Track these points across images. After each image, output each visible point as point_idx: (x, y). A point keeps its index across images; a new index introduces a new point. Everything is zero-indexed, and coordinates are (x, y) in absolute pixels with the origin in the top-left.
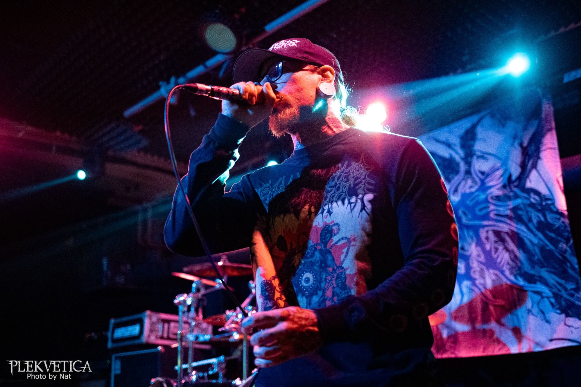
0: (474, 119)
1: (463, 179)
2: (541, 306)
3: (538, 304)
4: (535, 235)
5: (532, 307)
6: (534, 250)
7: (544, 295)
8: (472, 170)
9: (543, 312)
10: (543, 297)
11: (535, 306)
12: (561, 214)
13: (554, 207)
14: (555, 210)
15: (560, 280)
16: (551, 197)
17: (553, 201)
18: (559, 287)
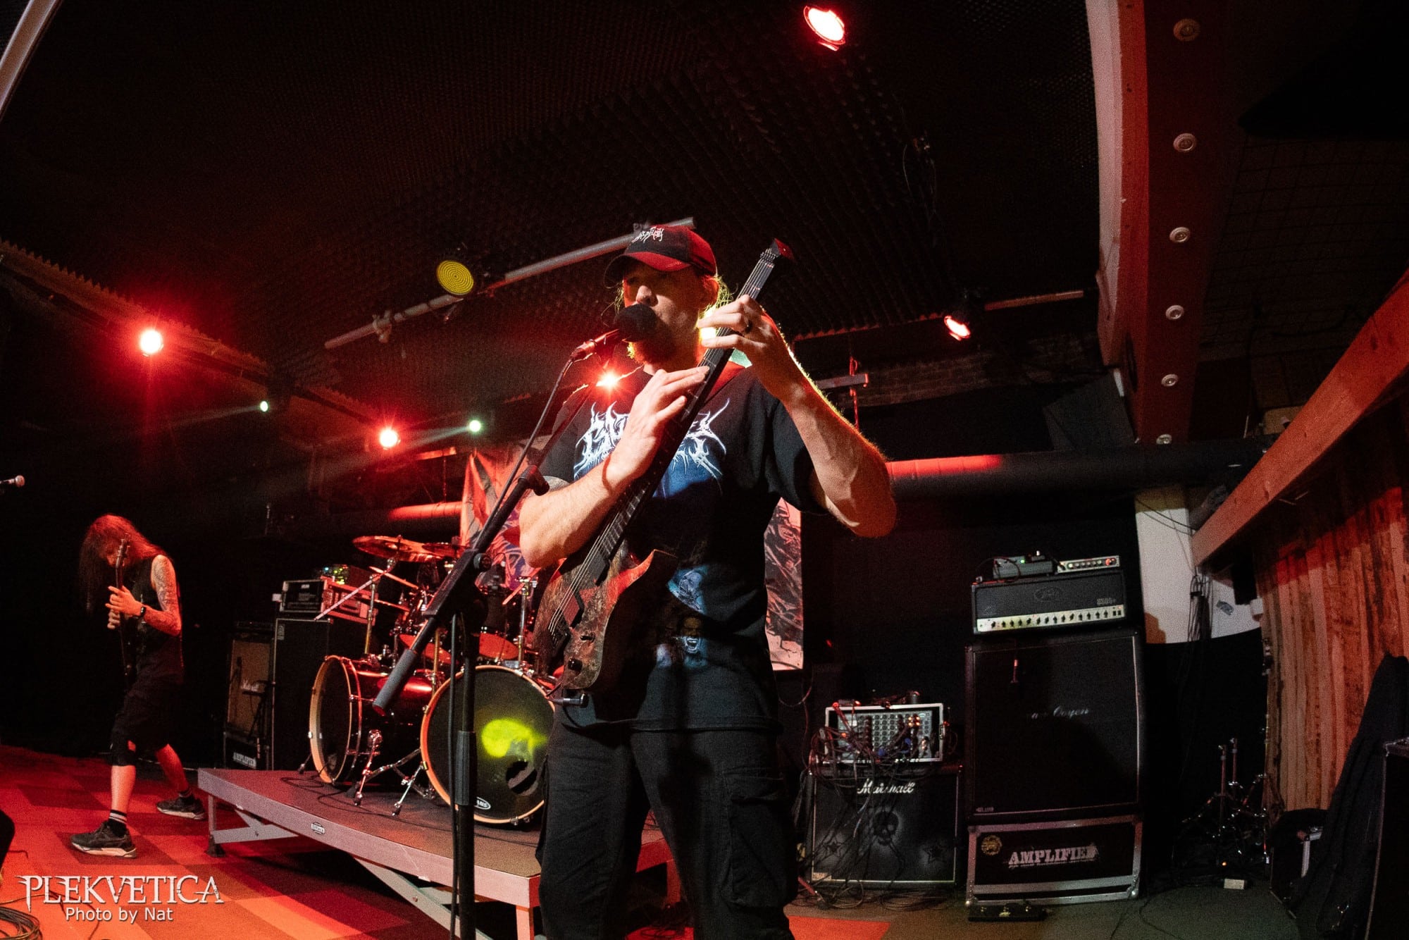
12: (794, 530)
13: (789, 522)
14: (789, 525)
15: (780, 600)
16: (786, 511)
17: (787, 515)
18: (778, 607)
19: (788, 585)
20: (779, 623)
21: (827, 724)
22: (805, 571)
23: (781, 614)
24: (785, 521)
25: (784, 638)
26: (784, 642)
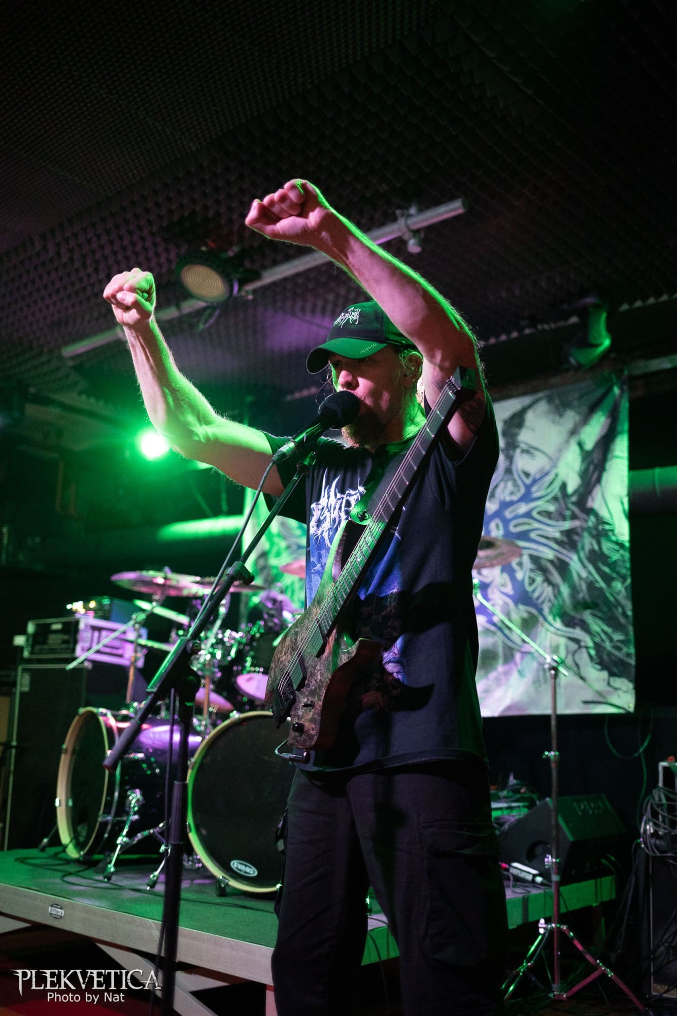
0: (526, 400)
1: (502, 480)
2: (577, 657)
3: (574, 653)
4: (585, 567)
5: (566, 657)
6: (580, 586)
7: (583, 644)
8: (514, 468)
9: (577, 665)
10: (580, 647)
11: (570, 657)
12: (622, 546)
13: (614, 535)
14: (614, 538)
15: (606, 628)
16: (610, 521)
17: (612, 527)
18: (603, 636)
19: (615, 610)
20: (605, 657)
21: (661, 784)
22: (635, 593)
23: (608, 645)
24: (610, 534)
25: (612, 674)
26: (612, 679)
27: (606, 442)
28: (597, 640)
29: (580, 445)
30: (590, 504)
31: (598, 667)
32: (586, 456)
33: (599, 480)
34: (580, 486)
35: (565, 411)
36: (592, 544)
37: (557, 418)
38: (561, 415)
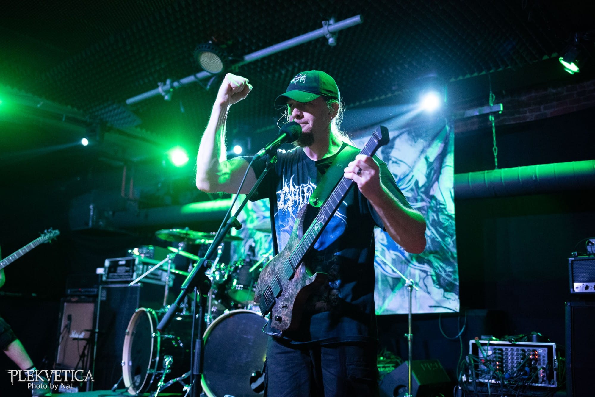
0: (396, 133)
3: (424, 279)
4: (429, 229)
9: (426, 286)
10: (427, 275)
11: (422, 281)
12: (450, 217)
13: (446, 211)
14: (446, 213)
15: (442, 264)
16: (444, 203)
17: (445, 206)
18: (440, 269)
19: (447, 254)
20: (442, 281)
21: (471, 353)
22: (459, 244)
23: (443, 274)
24: (444, 210)
25: (446, 290)
26: (446, 293)
27: (442, 157)
28: (437, 271)
29: (426, 159)
30: (432, 193)
31: (438, 286)
32: (430, 165)
33: (437, 179)
34: (426, 182)
35: (418, 139)
36: (433, 216)
37: (413, 143)
38: (415, 142)
